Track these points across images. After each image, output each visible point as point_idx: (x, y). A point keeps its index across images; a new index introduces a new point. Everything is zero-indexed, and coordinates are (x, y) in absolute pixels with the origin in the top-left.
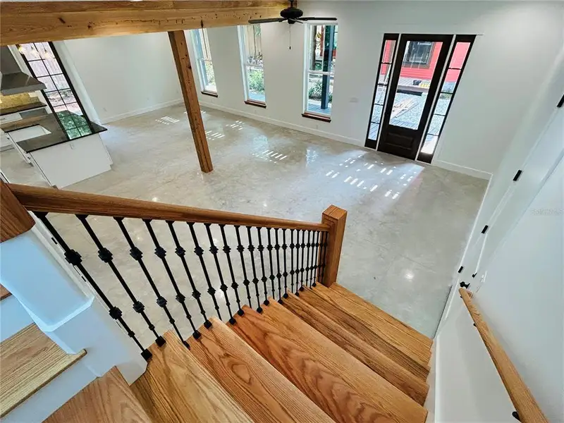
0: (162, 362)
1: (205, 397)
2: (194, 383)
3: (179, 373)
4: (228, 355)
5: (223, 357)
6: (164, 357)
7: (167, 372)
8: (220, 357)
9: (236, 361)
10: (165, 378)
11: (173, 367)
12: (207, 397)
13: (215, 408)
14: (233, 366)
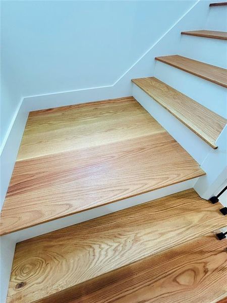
0: (206, 209)
1: (172, 229)
2: (184, 225)
3: (195, 218)
4: (206, 272)
5: (204, 266)
6: (210, 211)
7: (198, 210)
8: (206, 263)
9: (199, 278)
10: (194, 208)
11: (201, 215)
12: (172, 231)
13: (162, 234)
14: (195, 271)
